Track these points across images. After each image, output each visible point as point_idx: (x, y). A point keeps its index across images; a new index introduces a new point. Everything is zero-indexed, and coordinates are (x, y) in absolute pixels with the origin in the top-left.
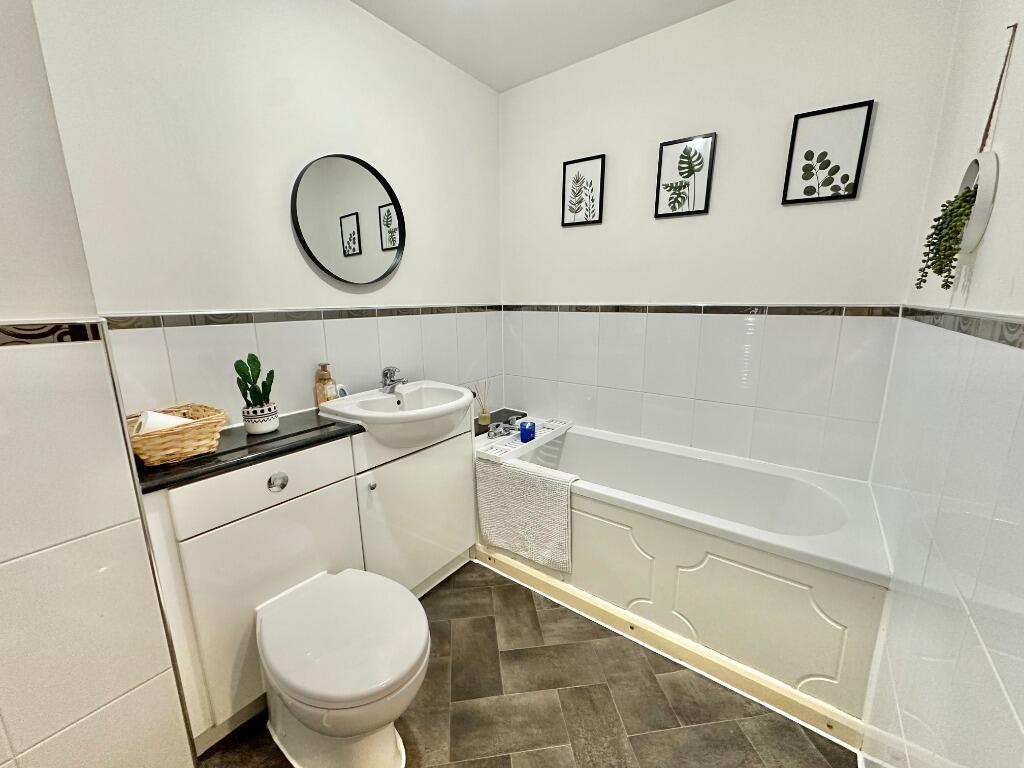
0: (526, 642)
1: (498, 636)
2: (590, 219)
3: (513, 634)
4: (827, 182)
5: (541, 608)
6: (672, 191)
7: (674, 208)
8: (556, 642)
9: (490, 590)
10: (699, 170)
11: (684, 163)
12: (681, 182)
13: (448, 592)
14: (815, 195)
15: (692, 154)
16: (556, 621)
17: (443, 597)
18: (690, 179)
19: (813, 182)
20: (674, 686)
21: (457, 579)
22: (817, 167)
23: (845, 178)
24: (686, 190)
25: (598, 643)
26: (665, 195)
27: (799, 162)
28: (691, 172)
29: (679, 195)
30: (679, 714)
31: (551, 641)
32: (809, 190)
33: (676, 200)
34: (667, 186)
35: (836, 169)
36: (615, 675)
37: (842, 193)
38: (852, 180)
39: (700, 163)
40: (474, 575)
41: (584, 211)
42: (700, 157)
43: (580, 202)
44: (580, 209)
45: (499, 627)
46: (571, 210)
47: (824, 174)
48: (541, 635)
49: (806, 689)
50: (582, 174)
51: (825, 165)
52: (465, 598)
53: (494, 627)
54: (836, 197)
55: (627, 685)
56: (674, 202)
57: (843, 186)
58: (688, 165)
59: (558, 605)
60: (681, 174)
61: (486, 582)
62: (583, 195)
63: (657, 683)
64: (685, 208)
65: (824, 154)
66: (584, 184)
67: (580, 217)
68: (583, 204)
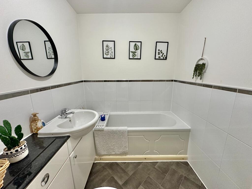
0: (126, 178)
1: (118, 181)
2: (112, 57)
3: (121, 178)
4: (162, 56)
5: (122, 166)
6: (133, 53)
7: (133, 57)
8: (132, 173)
9: (105, 169)
10: (138, 49)
11: (135, 47)
12: (135, 51)
13: (93, 177)
14: (160, 58)
15: (137, 45)
16: (128, 167)
17: (93, 179)
18: (137, 51)
19: (160, 56)
20: (159, 167)
21: (94, 171)
22: (160, 53)
23: (165, 56)
24: (136, 53)
25: (140, 167)
26: (131, 54)
27: (157, 51)
28: (137, 49)
29: (134, 54)
30: (164, 173)
31: (131, 173)
32: (159, 57)
33: (134, 55)
34: (131, 52)
35: (163, 54)
36: (148, 172)
37: (164, 58)
38: (166, 56)
39: (139, 48)
40: (98, 167)
41: (110, 55)
42: (138, 46)
43: (108, 52)
44: (108, 54)
45: (116, 178)
46: (106, 54)
47: (161, 54)
48: (127, 173)
49: (179, 154)
50: (108, 45)
51: (162, 53)
52: (100, 176)
53: (115, 179)
54: (163, 59)
55: (152, 173)
56: (133, 56)
57: (164, 57)
58: (136, 48)
59: (126, 162)
60: (135, 49)
61: (103, 167)
62: (109, 50)
63: (156, 169)
64: (136, 58)
65: (161, 51)
66: (109, 48)
67: (109, 56)
68: (109, 53)
